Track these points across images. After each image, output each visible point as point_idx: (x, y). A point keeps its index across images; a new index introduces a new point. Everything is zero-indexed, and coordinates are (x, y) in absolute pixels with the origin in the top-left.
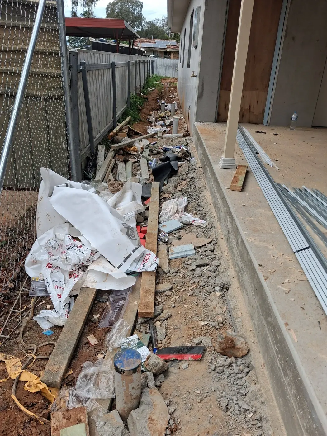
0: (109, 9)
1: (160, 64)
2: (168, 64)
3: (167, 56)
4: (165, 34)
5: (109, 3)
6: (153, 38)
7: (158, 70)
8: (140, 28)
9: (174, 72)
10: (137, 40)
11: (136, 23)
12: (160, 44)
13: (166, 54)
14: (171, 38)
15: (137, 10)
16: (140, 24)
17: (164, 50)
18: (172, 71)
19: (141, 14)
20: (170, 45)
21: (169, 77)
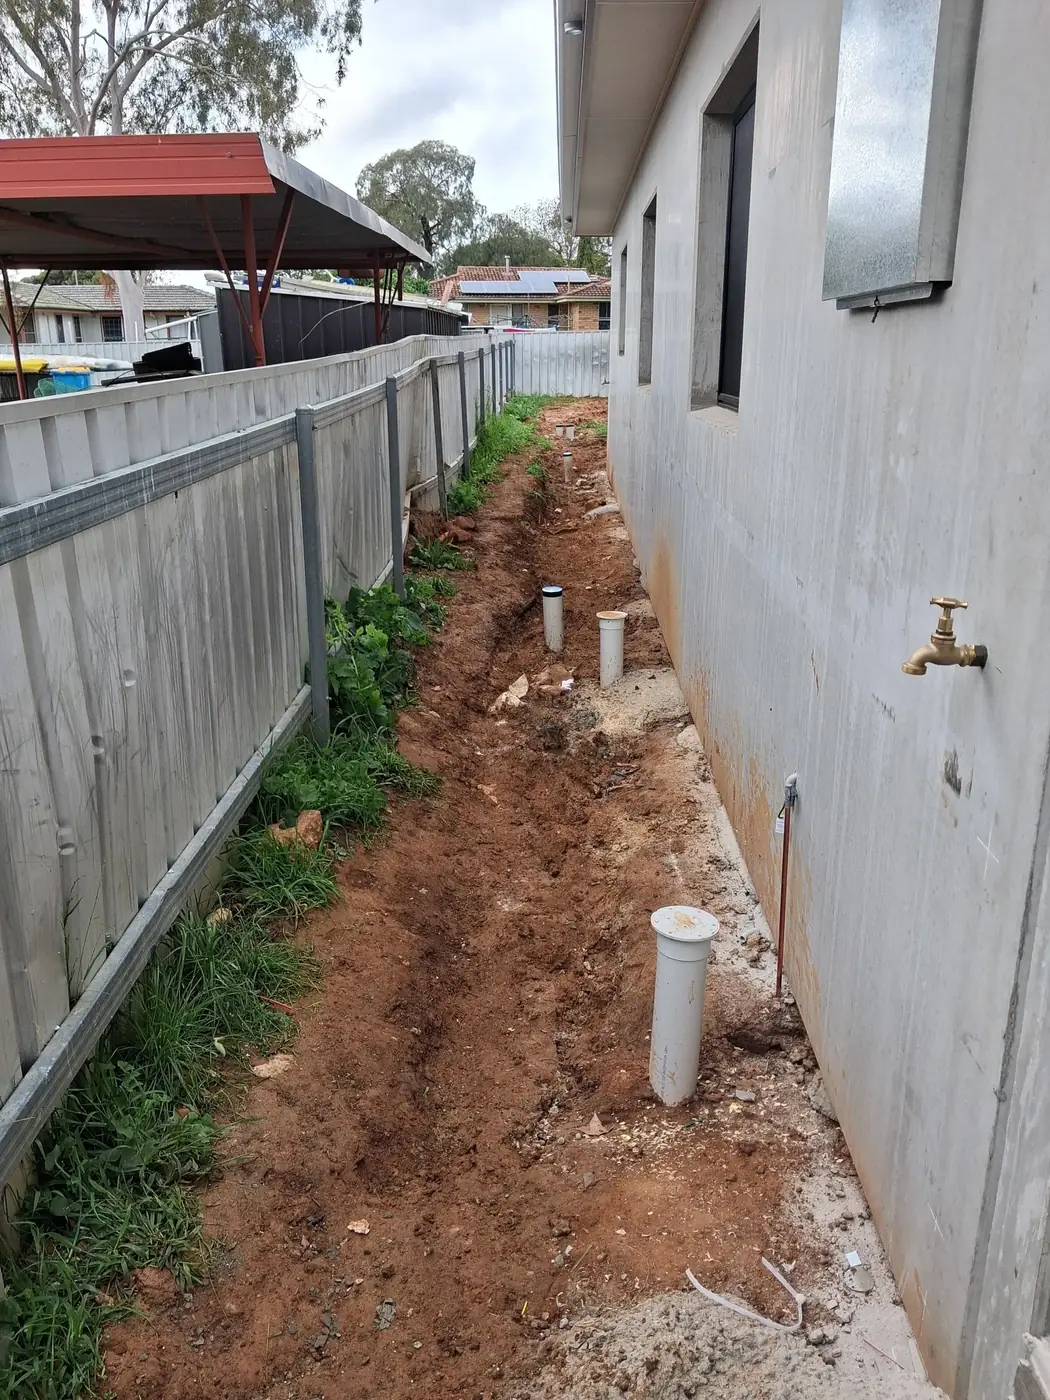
0: (368, 184)
1: (536, 350)
2: (566, 352)
3: (560, 317)
4: (550, 250)
5: (365, 165)
6: (511, 265)
7: (527, 372)
8: (468, 235)
9: (587, 377)
10: (458, 274)
11: (454, 223)
12: (537, 281)
13: (555, 311)
14: (569, 261)
15: (455, 181)
16: (469, 224)
17: (549, 301)
18: (579, 373)
19: (470, 193)
20: (566, 283)
21: (570, 398)
